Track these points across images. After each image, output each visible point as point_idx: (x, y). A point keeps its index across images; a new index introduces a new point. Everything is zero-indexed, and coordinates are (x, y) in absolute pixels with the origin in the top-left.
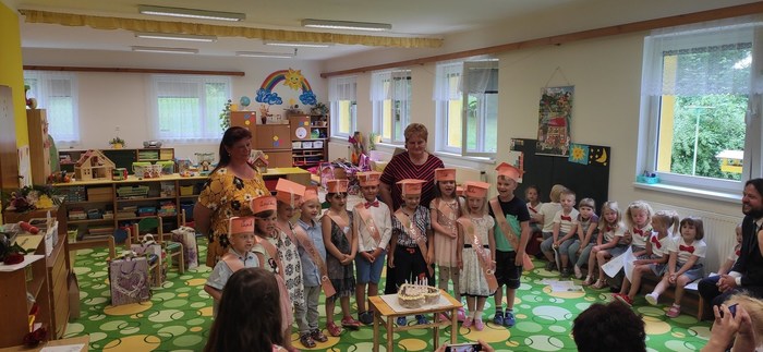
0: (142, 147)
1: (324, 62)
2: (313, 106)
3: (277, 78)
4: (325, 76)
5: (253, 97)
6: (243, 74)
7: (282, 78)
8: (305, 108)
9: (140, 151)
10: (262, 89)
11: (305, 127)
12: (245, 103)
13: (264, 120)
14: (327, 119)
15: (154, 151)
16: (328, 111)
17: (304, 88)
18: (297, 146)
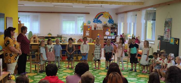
0: (57, 36)
1: (116, 9)
2: (112, 24)
3: (100, 15)
4: (117, 14)
5: (92, 21)
6: (89, 13)
7: (102, 15)
8: (109, 25)
9: (56, 37)
10: (95, 18)
11: (109, 31)
12: (89, 23)
13: (95, 29)
14: (117, 29)
15: (60, 37)
16: (117, 26)
17: (110, 18)
18: (106, 37)
